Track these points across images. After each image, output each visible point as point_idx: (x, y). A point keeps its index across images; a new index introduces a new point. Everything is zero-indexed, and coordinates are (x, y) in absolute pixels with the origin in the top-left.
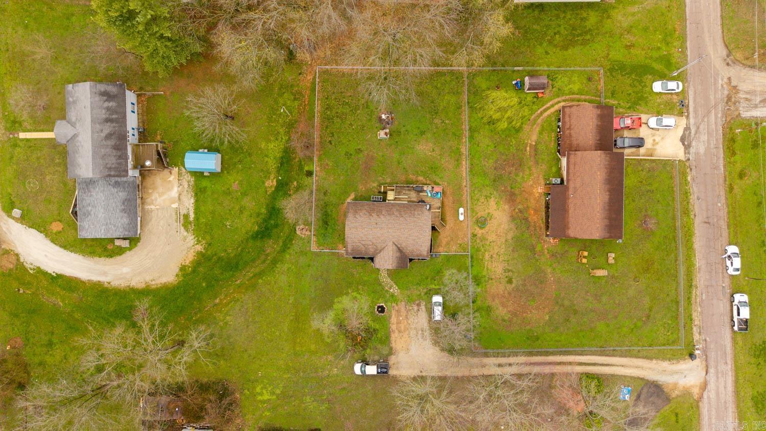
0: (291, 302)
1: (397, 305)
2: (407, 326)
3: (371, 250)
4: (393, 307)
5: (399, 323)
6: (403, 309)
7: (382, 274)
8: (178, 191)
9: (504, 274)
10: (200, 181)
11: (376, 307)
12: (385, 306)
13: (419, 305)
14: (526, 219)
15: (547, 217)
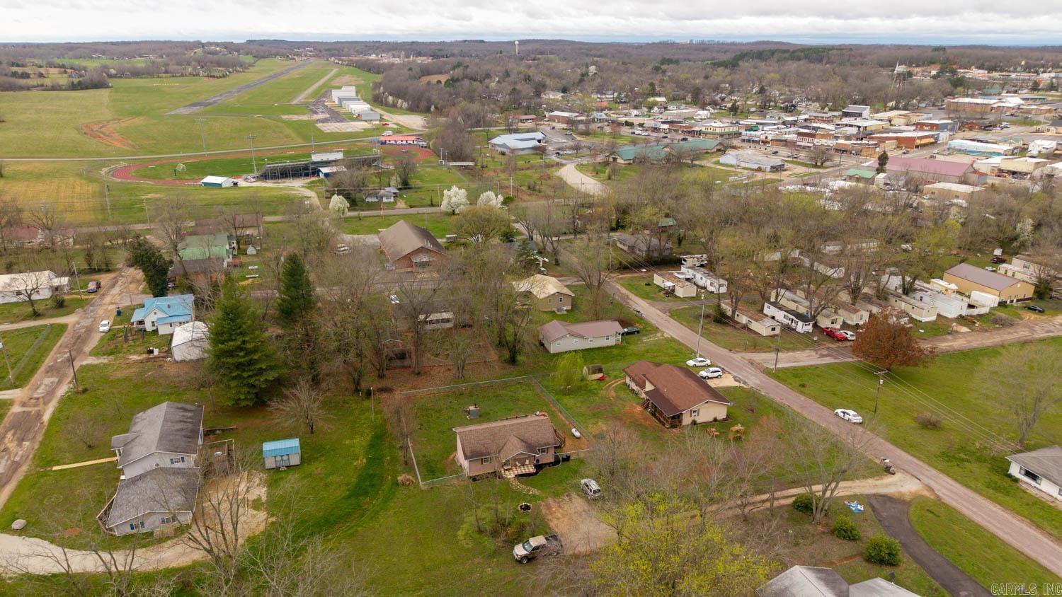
1: (543, 501)
3: (492, 449)
4: (540, 503)
5: (553, 513)
6: (552, 503)
7: (514, 484)
10: (276, 474)
11: (519, 507)
12: (529, 505)
13: (570, 495)
14: (641, 425)
15: (659, 420)
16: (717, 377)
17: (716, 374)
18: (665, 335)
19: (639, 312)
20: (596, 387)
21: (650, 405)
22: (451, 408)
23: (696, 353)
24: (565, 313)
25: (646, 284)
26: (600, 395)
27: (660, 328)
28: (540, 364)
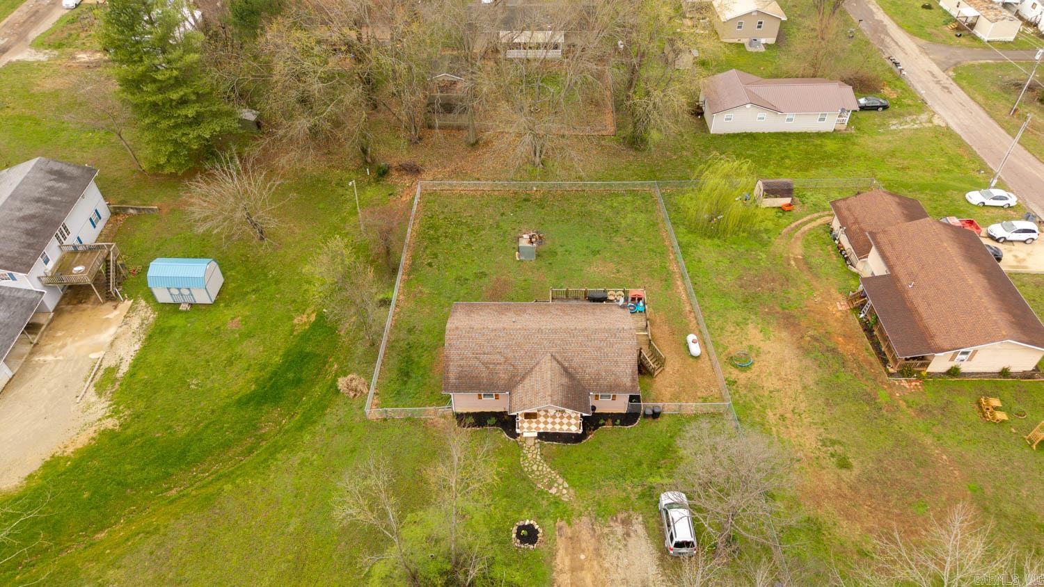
0: (291, 529)
1: (569, 524)
2: (602, 576)
3: (502, 376)
4: (560, 528)
5: (576, 568)
6: (585, 535)
7: (530, 456)
8: (116, 333)
9: (824, 449)
10: (167, 317)
11: (515, 529)
12: (537, 527)
13: (626, 522)
14: (834, 350)
15: (876, 346)
16: (1025, 242)
17: (1024, 236)
18: (936, 121)
19: (897, 64)
20: (770, 225)
21: (866, 308)
22: (498, 227)
23: (990, 173)
24: (763, 49)
25: (924, 7)
26: (772, 249)
27: (929, 103)
28: (685, 153)
